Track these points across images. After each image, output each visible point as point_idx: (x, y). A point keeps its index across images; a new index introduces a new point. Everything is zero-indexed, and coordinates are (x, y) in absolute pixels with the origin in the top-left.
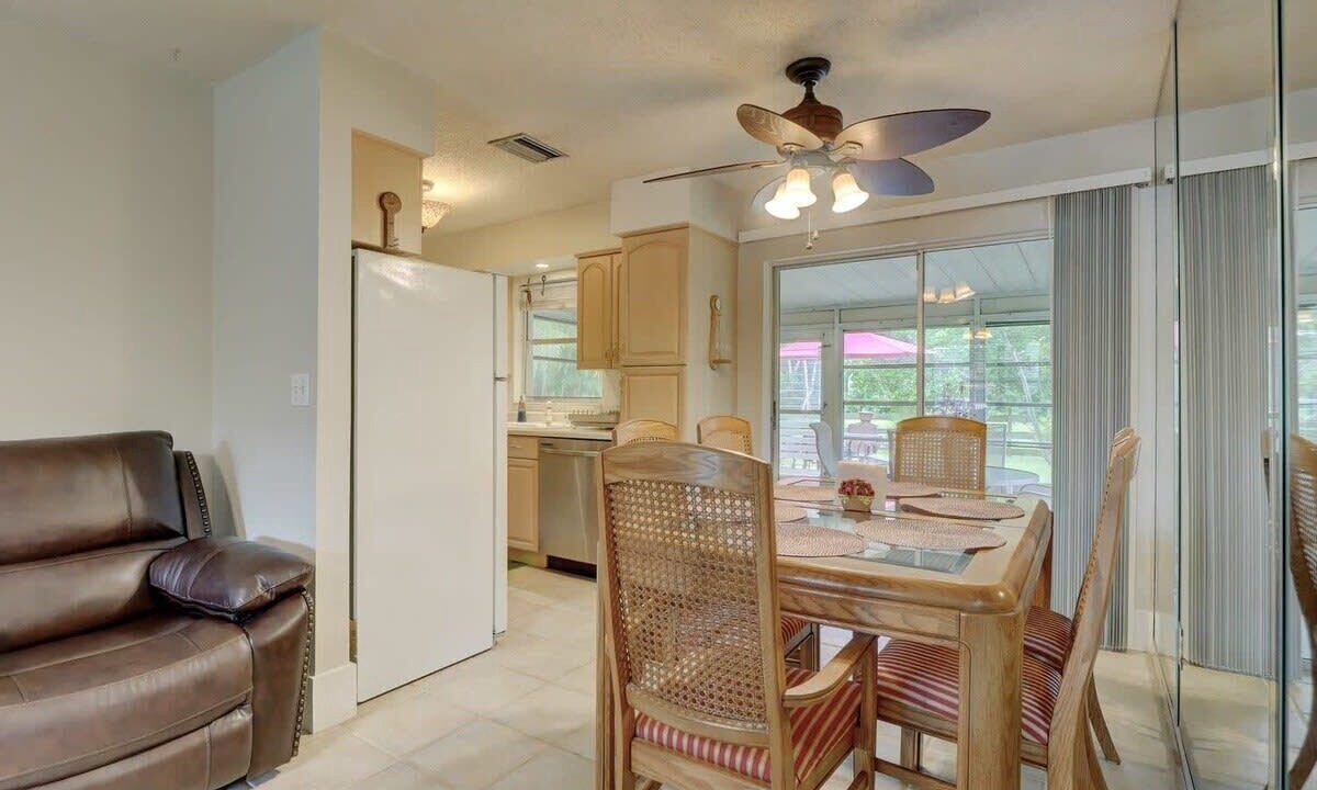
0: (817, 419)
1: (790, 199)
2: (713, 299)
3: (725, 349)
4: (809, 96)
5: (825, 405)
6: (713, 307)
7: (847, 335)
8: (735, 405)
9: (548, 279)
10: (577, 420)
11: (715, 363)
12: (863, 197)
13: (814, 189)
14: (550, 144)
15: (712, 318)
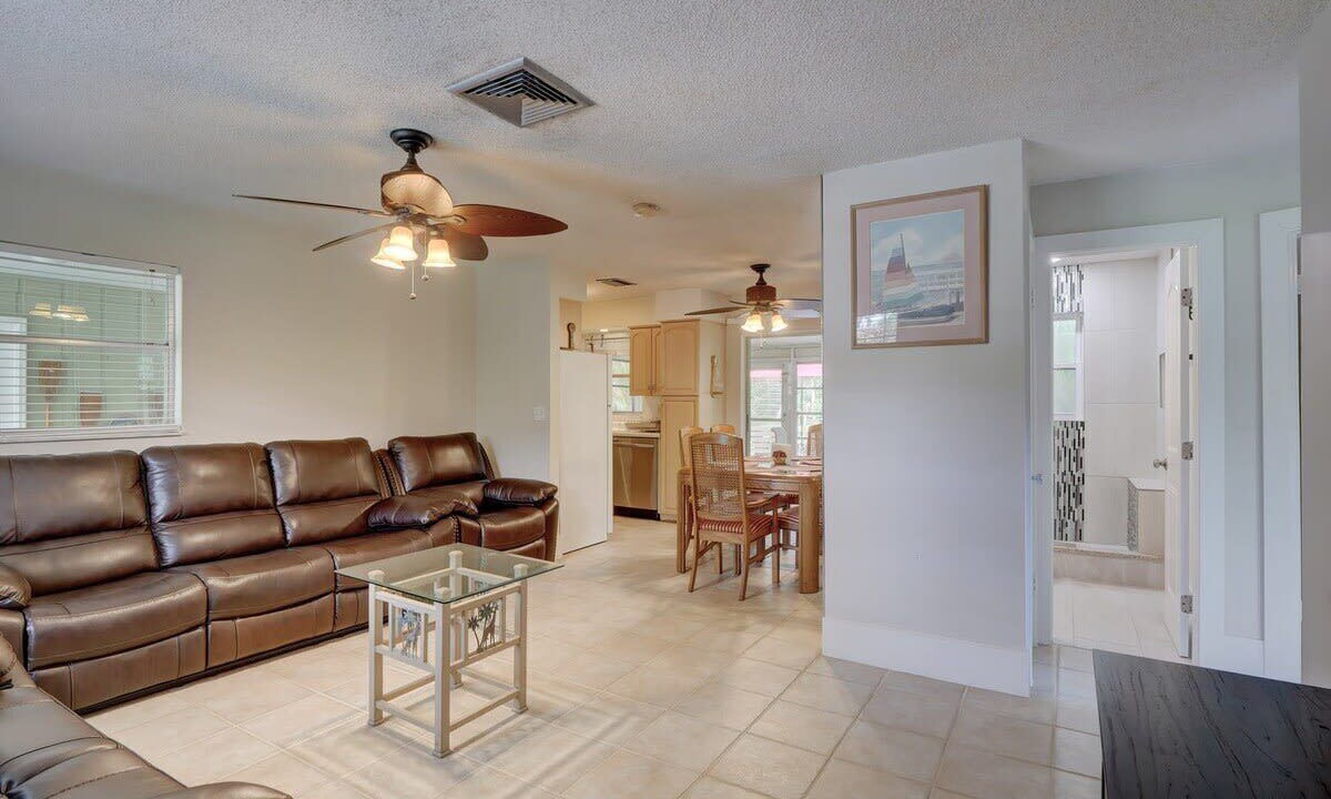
0: (779, 425)
1: (752, 324)
2: (713, 357)
3: (719, 386)
4: (761, 279)
5: (784, 415)
6: (713, 362)
7: (799, 366)
8: (725, 417)
9: (605, 337)
10: (630, 426)
11: (713, 394)
12: (786, 326)
13: (763, 324)
14: (627, 280)
15: (713, 368)
